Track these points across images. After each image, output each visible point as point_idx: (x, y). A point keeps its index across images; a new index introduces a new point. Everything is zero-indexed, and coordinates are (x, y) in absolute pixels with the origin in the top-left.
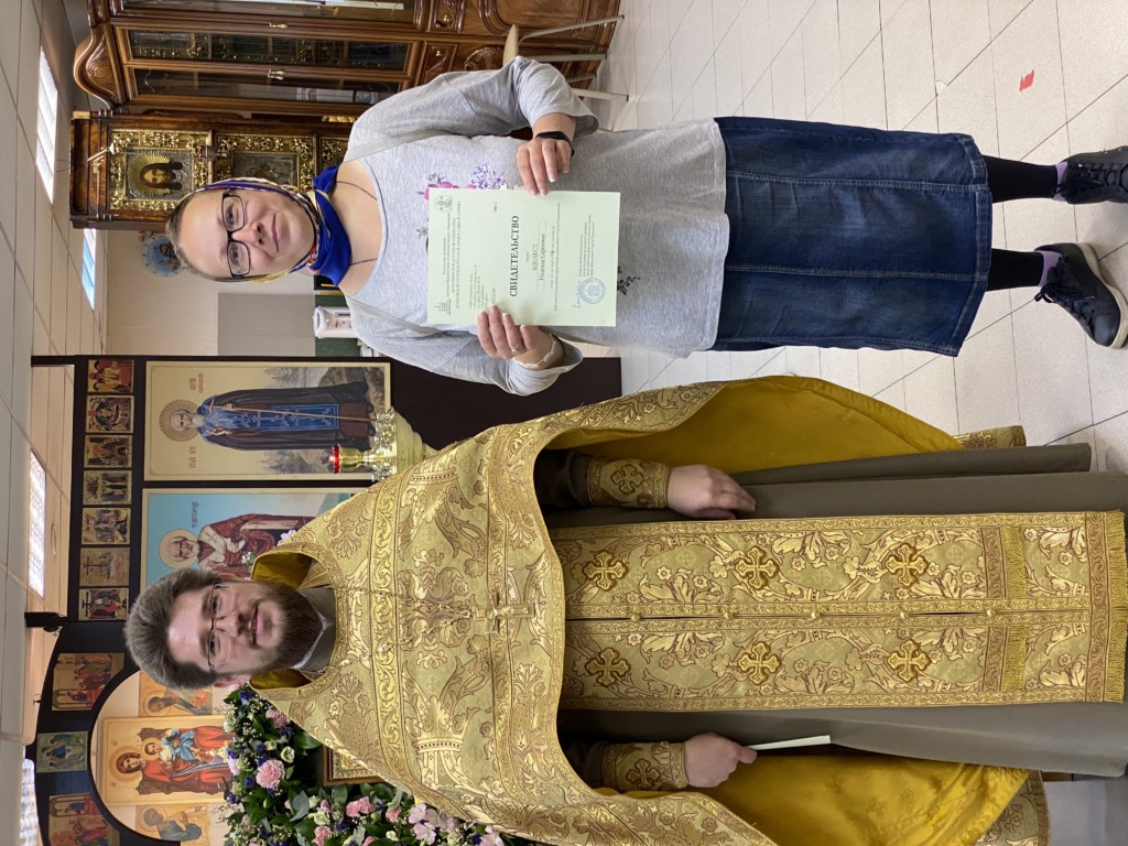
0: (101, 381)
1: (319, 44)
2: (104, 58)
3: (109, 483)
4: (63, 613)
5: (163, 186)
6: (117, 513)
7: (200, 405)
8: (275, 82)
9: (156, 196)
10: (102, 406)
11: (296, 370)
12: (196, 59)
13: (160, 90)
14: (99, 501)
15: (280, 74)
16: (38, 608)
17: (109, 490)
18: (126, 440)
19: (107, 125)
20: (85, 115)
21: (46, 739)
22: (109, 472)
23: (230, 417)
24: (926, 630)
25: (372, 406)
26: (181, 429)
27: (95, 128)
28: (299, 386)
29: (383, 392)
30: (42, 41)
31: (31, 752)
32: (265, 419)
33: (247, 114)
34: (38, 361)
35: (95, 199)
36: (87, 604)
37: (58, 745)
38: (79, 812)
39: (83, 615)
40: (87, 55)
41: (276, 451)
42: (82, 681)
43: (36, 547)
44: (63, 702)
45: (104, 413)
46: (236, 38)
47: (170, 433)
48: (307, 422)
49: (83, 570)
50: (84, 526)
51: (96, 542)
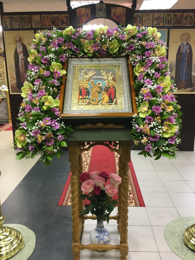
3: (170, 20)
4: (136, 9)
6: (162, 22)
7: (189, 43)
10: (191, 17)
14: (165, 17)
17: (168, 20)
18: (181, 24)
21: (104, 6)
22: (173, 20)
23: (185, 51)
25: (185, 89)
26: (183, 38)
28: (193, 70)
29: (189, 92)
31: (101, 2)
32: (184, 61)
36: (138, 15)
37: (103, 9)
38: (86, 16)
39: (135, 14)
41: (175, 64)
42: (119, 15)
44: (113, 10)
45: (189, 18)
47: (182, 35)
48: (183, 72)
49: (147, 14)
50: (159, 14)
51: (154, 17)
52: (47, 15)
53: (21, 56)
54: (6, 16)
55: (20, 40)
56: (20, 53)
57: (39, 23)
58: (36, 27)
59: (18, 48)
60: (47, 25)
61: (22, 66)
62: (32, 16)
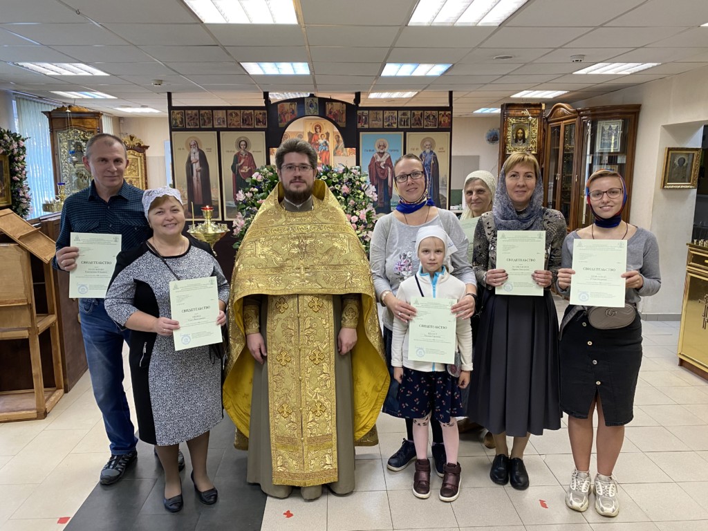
0: (443, 116)
1: (570, 192)
2: (565, 114)
3: (406, 120)
4: (360, 105)
5: (517, 136)
6: (395, 123)
7: (434, 151)
8: (555, 176)
9: (513, 134)
10: (434, 116)
11: (446, 186)
12: (564, 148)
13: (553, 134)
14: (400, 116)
15: (558, 178)
16: (362, 96)
17: (403, 120)
18: (421, 125)
19: (540, 116)
20: (543, 108)
21: (316, 100)
22: (410, 120)
23: (429, 162)
24: (296, 416)
26: (425, 145)
27: (538, 111)
28: (440, 187)
30: (571, 91)
31: (312, 96)
32: (428, 175)
33: (543, 166)
34: (451, 93)
35: (512, 112)
36: (363, 113)
37: (314, 105)
38: (291, 113)
39: (359, 112)
40: (566, 108)
43: (385, 95)
44: (329, 106)
45: (431, 118)
46: (572, 162)
47: (424, 141)
49: (375, 112)
50: (391, 112)
51: (385, 116)
52: (236, 111)
53: (196, 167)
54: (176, 112)
55: (196, 144)
56: (196, 163)
57: (223, 121)
58: (219, 126)
59: (192, 155)
60: (236, 124)
61: (197, 180)
62: (215, 112)
